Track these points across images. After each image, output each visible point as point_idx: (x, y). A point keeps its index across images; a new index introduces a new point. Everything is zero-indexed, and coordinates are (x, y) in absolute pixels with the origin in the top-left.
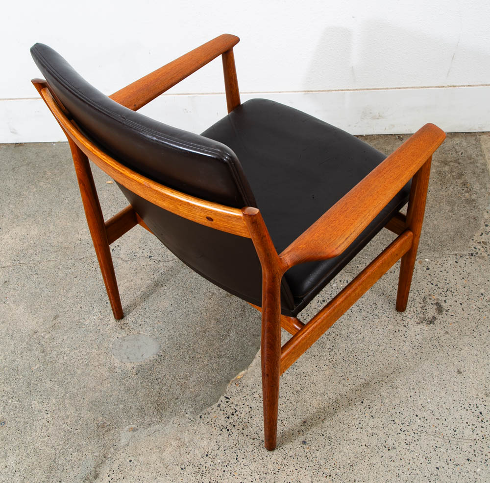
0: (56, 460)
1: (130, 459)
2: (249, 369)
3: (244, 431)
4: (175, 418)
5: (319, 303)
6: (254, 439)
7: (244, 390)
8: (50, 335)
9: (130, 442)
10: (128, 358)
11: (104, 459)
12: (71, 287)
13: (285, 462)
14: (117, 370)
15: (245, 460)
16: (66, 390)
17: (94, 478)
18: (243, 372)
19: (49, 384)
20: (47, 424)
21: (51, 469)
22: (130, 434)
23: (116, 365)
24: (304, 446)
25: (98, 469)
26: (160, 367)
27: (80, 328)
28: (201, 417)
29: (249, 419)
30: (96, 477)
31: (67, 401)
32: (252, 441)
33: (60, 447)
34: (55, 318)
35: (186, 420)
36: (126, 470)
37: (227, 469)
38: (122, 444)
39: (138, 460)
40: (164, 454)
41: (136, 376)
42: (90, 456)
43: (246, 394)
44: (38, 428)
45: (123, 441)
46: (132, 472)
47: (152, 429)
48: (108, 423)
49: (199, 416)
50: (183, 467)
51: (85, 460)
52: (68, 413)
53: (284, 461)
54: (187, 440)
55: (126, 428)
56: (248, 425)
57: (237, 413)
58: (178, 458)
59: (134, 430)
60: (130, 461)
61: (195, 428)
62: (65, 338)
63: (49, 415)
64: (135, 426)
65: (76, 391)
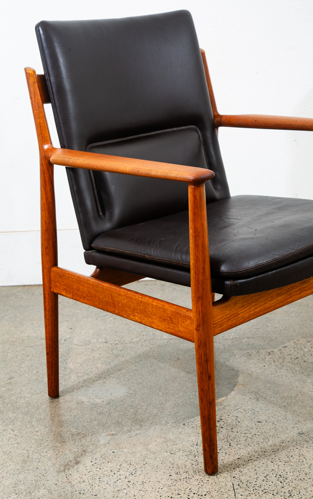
0: (30, 456)
1: (112, 451)
2: (229, 397)
3: (233, 430)
4: (157, 427)
5: (293, 359)
6: (245, 434)
7: (227, 408)
8: (7, 388)
9: (111, 442)
10: (96, 396)
11: (84, 453)
12: (24, 361)
13: (284, 445)
14: (86, 403)
15: (239, 446)
16: (32, 417)
17: (76, 464)
18: (223, 398)
19: (11, 415)
20: (14, 437)
21: (25, 462)
22: (109, 438)
23: (84, 400)
24: (302, 435)
25: (78, 459)
26: (133, 399)
27: (39, 382)
28: (184, 424)
29: (237, 423)
30: (77, 463)
31: (34, 423)
32: (244, 435)
33: (32, 449)
34: (10, 379)
35: (169, 427)
36: (110, 457)
37: (221, 452)
38: (102, 443)
39: (122, 451)
40: (149, 446)
41: (107, 406)
42: (67, 452)
43: (229, 409)
44: (5, 439)
45: (102, 442)
46: (116, 458)
47: (133, 433)
48: (84, 433)
49: (182, 424)
50: (172, 453)
51: (63, 455)
52: (37, 429)
53: (282, 444)
54: (172, 438)
55: (103, 435)
56: (237, 426)
57: (223, 420)
58: (166, 448)
59: (113, 435)
60: (114, 452)
61: (180, 430)
62: (24, 389)
63: (16, 432)
64: (112, 433)
65: (43, 417)
